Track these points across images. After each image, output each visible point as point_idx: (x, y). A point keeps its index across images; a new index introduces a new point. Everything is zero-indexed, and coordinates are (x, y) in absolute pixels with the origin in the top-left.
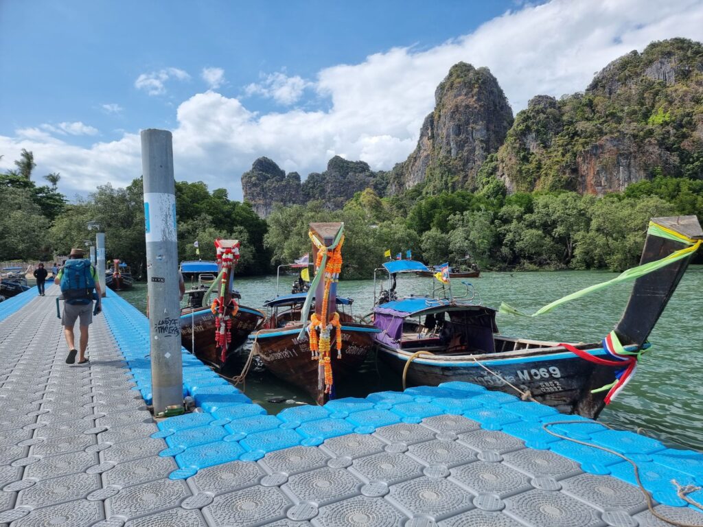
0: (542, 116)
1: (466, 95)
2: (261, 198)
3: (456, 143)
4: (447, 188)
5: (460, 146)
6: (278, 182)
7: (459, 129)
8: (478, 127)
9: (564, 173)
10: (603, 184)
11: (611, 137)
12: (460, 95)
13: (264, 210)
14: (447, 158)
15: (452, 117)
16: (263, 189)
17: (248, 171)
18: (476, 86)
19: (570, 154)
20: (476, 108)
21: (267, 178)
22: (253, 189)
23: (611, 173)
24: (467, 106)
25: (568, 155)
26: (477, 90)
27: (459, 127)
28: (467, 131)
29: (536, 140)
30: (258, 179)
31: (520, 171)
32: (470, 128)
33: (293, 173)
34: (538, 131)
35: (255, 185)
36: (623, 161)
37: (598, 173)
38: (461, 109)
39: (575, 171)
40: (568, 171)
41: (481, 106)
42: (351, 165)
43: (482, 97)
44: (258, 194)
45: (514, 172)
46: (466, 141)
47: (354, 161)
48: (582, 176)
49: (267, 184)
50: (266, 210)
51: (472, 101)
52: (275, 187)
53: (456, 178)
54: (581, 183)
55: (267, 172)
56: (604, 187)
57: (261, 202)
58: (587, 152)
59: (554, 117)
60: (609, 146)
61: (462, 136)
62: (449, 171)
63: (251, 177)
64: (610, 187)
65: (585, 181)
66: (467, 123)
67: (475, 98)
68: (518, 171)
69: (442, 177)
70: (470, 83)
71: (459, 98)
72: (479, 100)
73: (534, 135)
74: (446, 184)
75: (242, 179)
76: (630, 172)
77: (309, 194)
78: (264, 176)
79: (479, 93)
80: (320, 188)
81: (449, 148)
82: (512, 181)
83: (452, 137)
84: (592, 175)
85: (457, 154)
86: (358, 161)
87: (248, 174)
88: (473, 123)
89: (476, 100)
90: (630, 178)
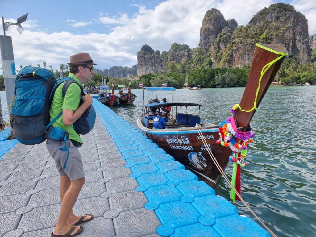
0: (225, 36)
1: (209, 24)
2: (144, 62)
3: (204, 43)
4: (200, 60)
5: (206, 44)
6: (150, 55)
7: (206, 37)
8: (212, 37)
9: (228, 57)
10: (240, 61)
11: (244, 44)
12: (207, 24)
13: (145, 67)
14: (201, 49)
15: (203, 33)
16: (144, 58)
17: (139, 51)
18: (213, 20)
19: (231, 50)
20: (212, 29)
21: (146, 54)
22: (141, 58)
23: (244, 57)
24: (209, 29)
25: (230, 50)
26: (213, 22)
27: (206, 36)
28: (208, 38)
29: (222, 44)
30: (143, 54)
31: (216, 56)
32: (209, 37)
33: (157, 51)
34: (223, 41)
35: (142, 57)
36: (247, 53)
37: (239, 57)
38: (207, 30)
39: (232, 56)
40: (229, 56)
41: (214, 28)
42: (181, 46)
43: (215, 24)
44: (143, 60)
45: (214, 56)
46: (208, 42)
47: (182, 45)
48: (234, 58)
49: (146, 56)
50: (146, 67)
51: (211, 27)
52: (149, 57)
53: (203, 56)
54: (233, 60)
55: (147, 51)
56: (241, 62)
57: (144, 63)
58: (236, 50)
59: (229, 36)
60: (243, 47)
61: (207, 40)
62: (201, 53)
63: (140, 54)
64: (243, 62)
65: (235, 59)
66: (209, 35)
67: (212, 25)
68: (215, 56)
69: (199, 56)
70: (211, 19)
71: (207, 25)
72: (214, 26)
73: (222, 42)
74: (200, 58)
75: (137, 54)
76: (249, 56)
77: (162, 60)
78: (145, 53)
79: (214, 23)
80: (166, 57)
81: (202, 45)
82: (214, 59)
83: (203, 40)
84: (237, 57)
85: (205, 47)
86: (184, 44)
87: (139, 52)
88: (211, 35)
89: (212, 26)
90: (249, 58)
